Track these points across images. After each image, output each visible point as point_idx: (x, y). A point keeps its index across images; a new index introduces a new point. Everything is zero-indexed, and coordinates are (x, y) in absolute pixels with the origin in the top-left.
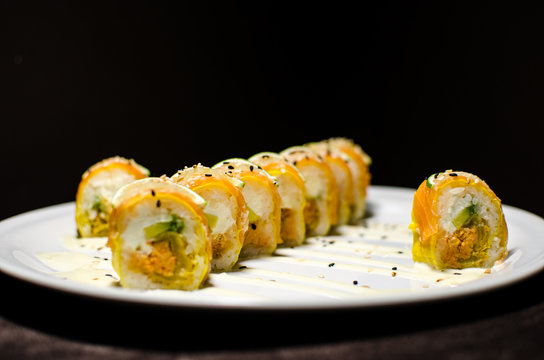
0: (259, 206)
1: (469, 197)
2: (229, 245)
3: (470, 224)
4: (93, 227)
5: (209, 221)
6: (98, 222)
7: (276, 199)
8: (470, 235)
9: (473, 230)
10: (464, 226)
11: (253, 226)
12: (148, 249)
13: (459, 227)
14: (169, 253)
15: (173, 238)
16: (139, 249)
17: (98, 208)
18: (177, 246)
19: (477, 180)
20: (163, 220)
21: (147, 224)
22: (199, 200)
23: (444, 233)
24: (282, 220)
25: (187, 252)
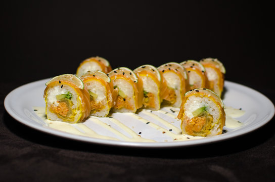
1: (203, 103)
3: (202, 116)
10: (198, 116)
11: (124, 100)
12: (57, 104)
13: (195, 116)
14: (65, 107)
15: (68, 101)
16: (54, 103)
18: (69, 105)
21: (58, 94)
23: (187, 118)
25: (72, 108)
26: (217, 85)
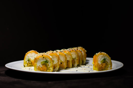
0: (62, 59)
1: (104, 57)
2: (57, 66)
3: (104, 62)
4: (27, 64)
5: (53, 61)
6: (29, 64)
7: (66, 58)
8: (104, 64)
9: (105, 64)
10: (103, 63)
11: (61, 63)
12: (42, 66)
13: (102, 63)
14: (45, 67)
15: (46, 64)
16: (40, 66)
17: (29, 60)
18: (47, 66)
19: (106, 54)
20: (45, 61)
21: (41, 61)
22: (51, 57)
23: (99, 64)
24: (67, 62)
25: (49, 67)
26: (84, 57)
